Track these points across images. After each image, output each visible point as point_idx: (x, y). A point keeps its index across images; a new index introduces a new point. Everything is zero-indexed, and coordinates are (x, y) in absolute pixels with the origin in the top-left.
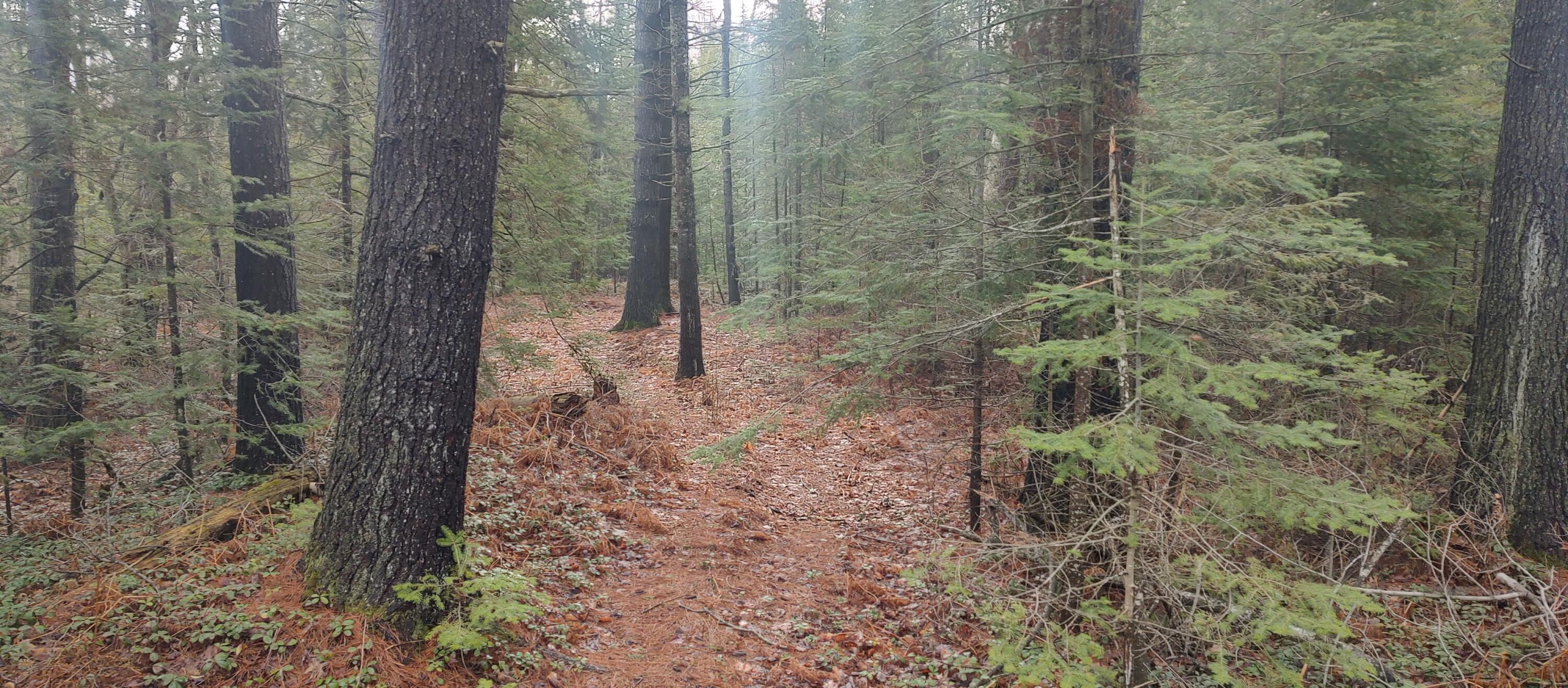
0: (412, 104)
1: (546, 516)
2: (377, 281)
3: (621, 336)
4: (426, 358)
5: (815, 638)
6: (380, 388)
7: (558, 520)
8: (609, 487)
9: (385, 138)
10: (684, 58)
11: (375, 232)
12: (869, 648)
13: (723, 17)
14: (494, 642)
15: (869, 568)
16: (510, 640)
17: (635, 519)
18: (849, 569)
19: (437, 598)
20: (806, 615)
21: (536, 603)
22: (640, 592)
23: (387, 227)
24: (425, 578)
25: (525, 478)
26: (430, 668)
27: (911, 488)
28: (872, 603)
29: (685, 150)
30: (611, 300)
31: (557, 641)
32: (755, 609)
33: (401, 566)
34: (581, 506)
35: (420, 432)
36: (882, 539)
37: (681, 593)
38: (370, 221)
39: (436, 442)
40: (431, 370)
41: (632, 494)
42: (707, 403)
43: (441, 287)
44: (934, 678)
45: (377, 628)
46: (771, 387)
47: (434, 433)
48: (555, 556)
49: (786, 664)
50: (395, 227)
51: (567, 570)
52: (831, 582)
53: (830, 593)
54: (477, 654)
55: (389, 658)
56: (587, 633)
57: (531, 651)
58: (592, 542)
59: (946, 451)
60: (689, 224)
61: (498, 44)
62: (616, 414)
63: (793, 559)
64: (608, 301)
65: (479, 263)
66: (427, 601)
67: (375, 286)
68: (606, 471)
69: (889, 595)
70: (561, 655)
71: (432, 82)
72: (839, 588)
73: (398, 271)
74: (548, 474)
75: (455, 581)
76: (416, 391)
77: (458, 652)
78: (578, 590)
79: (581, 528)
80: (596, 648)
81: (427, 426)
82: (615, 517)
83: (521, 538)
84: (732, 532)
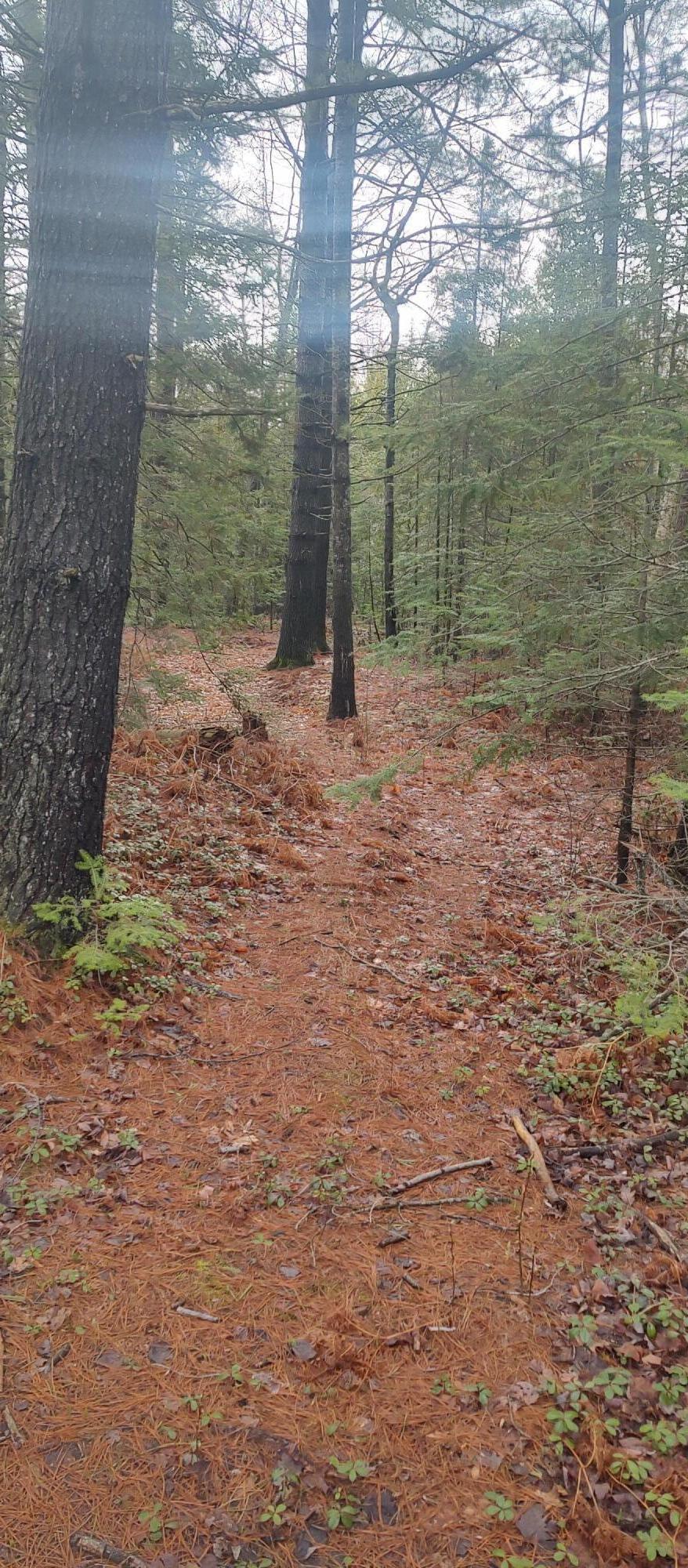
0: (50, 420)
1: (188, 847)
2: (16, 603)
3: (275, 673)
4: (64, 683)
5: (449, 980)
6: (20, 711)
7: (199, 851)
8: (253, 822)
9: (23, 455)
10: (345, 383)
11: (14, 553)
12: (503, 992)
13: (390, 341)
14: (130, 964)
15: (509, 915)
16: (146, 963)
17: (277, 854)
18: (489, 916)
19: (75, 920)
20: (441, 957)
21: (174, 930)
22: (278, 925)
23: (26, 548)
24: (64, 899)
25: (170, 809)
26: (67, 986)
27: (561, 838)
28: (510, 949)
29: (344, 481)
30: (267, 637)
31: (192, 968)
32: (390, 948)
33: (40, 886)
34: (223, 839)
35: (58, 756)
36: (526, 887)
37: (317, 928)
38: (9, 542)
39: (74, 767)
40: (70, 695)
41: (276, 830)
42: (358, 744)
43: (79, 611)
44: (567, 1026)
45: (17, 944)
46: (423, 731)
47: (72, 759)
48: (196, 886)
49: (417, 1003)
50: (34, 549)
51: (206, 900)
52: (469, 927)
53: (468, 937)
54: (113, 975)
55: (27, 973)
56: (223, 962)
57: (166, 975)
58: (232, 875)
59: (598, 803)
60: (345, 561)
61: (137, 357)
62: (264, 751)
63: (433, 902)
64: (263, 638)
65: (117, 589)
66: (66, 921)
67: (15, 608)
68: (250, 806)
69: (527, 942)
70: (195, 981)
71: (70, 398)
72: (477, 933)
73: (37, 593)
74: (193, 806)
75: (92, 904)
76: (55, 716)
77: (95, 972)
78: (215, 920)
79: (223, 860)
80: (231, 977)
81: (66, 750)
82: (257, 851)
83: (163, 867)
84: (373, 873)
